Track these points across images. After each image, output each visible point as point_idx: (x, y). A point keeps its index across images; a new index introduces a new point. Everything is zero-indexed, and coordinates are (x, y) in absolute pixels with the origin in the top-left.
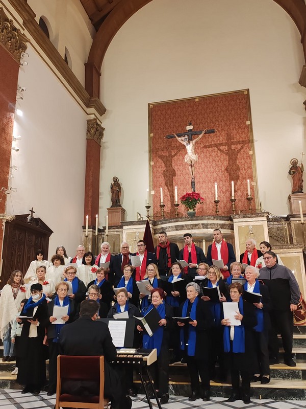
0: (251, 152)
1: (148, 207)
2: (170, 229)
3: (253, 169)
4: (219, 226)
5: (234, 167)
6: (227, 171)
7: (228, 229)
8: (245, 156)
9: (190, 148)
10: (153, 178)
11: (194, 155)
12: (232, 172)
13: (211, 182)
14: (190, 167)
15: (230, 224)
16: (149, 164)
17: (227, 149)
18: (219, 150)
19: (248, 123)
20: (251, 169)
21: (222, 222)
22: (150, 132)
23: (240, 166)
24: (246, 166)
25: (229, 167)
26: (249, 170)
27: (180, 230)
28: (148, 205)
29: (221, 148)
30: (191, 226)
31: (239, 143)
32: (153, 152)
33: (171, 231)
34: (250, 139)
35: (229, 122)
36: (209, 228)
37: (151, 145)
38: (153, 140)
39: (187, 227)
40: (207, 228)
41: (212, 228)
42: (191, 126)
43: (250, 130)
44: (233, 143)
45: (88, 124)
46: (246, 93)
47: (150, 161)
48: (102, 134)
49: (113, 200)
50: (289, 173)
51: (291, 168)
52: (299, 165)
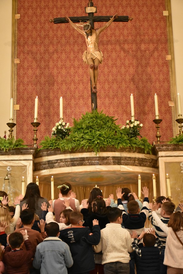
0: (169, 57)
1: (11, 125)
2: (62, 164)
3: (171, 82)
4: (137, 162)
5: (144, 77)
6: (134, 82)
7: (149, 166)
8: (161, 62)
9: (91, 40)
10: (18, 85)
11: (98, 52)
12: (141, 85)
13: (109, 98)
14: (91, 71)
15: (152, 160)
16: (13, 61)
17: (134, 49)
18: (123, 49)
19: (165, 13)
20: (168, 82)
21: (141, 156)
22: (15, 12)
23: (153, 76)
24: (161, 77)
25: (136, 76)
26: (166, 84)
27: (78, 165)
28: (11, 122)
29: (126, 47)
30: (95, 160)
31: (151, 41)
32: (19, 44)
33: (63, 167)
34: (168, 38)
35: (137, 9)
36: (122, 165)
37: (17, 32)
38: (19, 24)
39: (90, 161)
40: (119, 163)
41: (127, 164)
42: (93, 8)
43: (168, 24)
44: (142, 41)
47: (13, 57)
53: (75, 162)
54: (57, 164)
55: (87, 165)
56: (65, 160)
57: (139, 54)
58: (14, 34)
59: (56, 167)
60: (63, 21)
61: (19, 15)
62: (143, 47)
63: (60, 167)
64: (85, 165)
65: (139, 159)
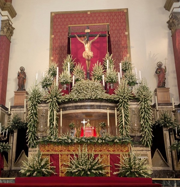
0: (128, 55)
9: (87, 46)
11: (91, 52)
14: (87, 61)
16: (50, 58)
19: (126, 33)
22: (52, 34)
30: (87, 106)
32: (53, 50)
33: (71, 110)
34: (128, 45)
36: (101, 109)
37: (52, 44)
38: (53, 40)
39: (84, 107)
40: (100, 108)
41: (103, 109)
42: (88, 30)
43: (128, 39)
45: (2, 24)
46: (125, 11)
47: (50, 56)
48: (12, 33)
49: (19, 85)
50: (156, 72)
51: (157, 69)
52: (163, 67)
53: (77, 108)
54: (68, 108)
55: (83, 109)
56: (72, 107)
58: (51, 45)
59: (68, 110)
60: (74, 36)
61: (54, 36)
63: (70, 110)
64: (82, 109)
65: (110, 106)
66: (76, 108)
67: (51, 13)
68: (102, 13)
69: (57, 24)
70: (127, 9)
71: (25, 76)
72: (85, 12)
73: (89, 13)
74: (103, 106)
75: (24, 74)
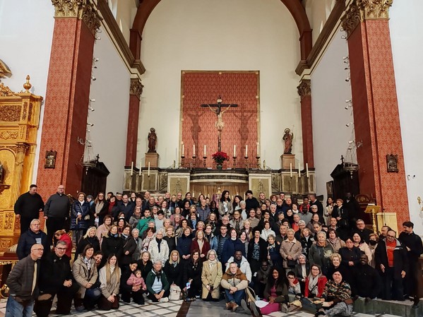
0: (258, 120)
5: (245, 130)
6: (240, 132)
7: (245, 180)
8: (253, 122)
10: (183, 132)
12: (243, 133)
15: (246, 177)
16: (180, 120)
17: (240, 115)
19: (257, 97)
20: (257, 132)
22: (182, 94)
23: (249, 130)
24: (253, 130)
25: (241, 129)
29: (237, 114)
31: (249, 111)
34: (258, 110)
35: (243, 94)
37: (183, 105)
38: (184, 100)
43: (258, 103)
44: (245, 111)
45: (132, 82)
46: (257, 73)
47: (180, 117)
48: (141, 91)
49: (149, 147)
50: (284, 139)
51: (285, 136)
52: (290, 133)
57: (243, 118)
60: (206, 106)
61: (184, 96)
62: (245, 114)
66: (209, 177)
67: (182, 71)
68: (234, 74)
69: (188, 83)
70: (259, 71)
71: (156, 137)
72: (217, 72)
73: (220, 73)
74: (233, 176)
75: (155, 135)
